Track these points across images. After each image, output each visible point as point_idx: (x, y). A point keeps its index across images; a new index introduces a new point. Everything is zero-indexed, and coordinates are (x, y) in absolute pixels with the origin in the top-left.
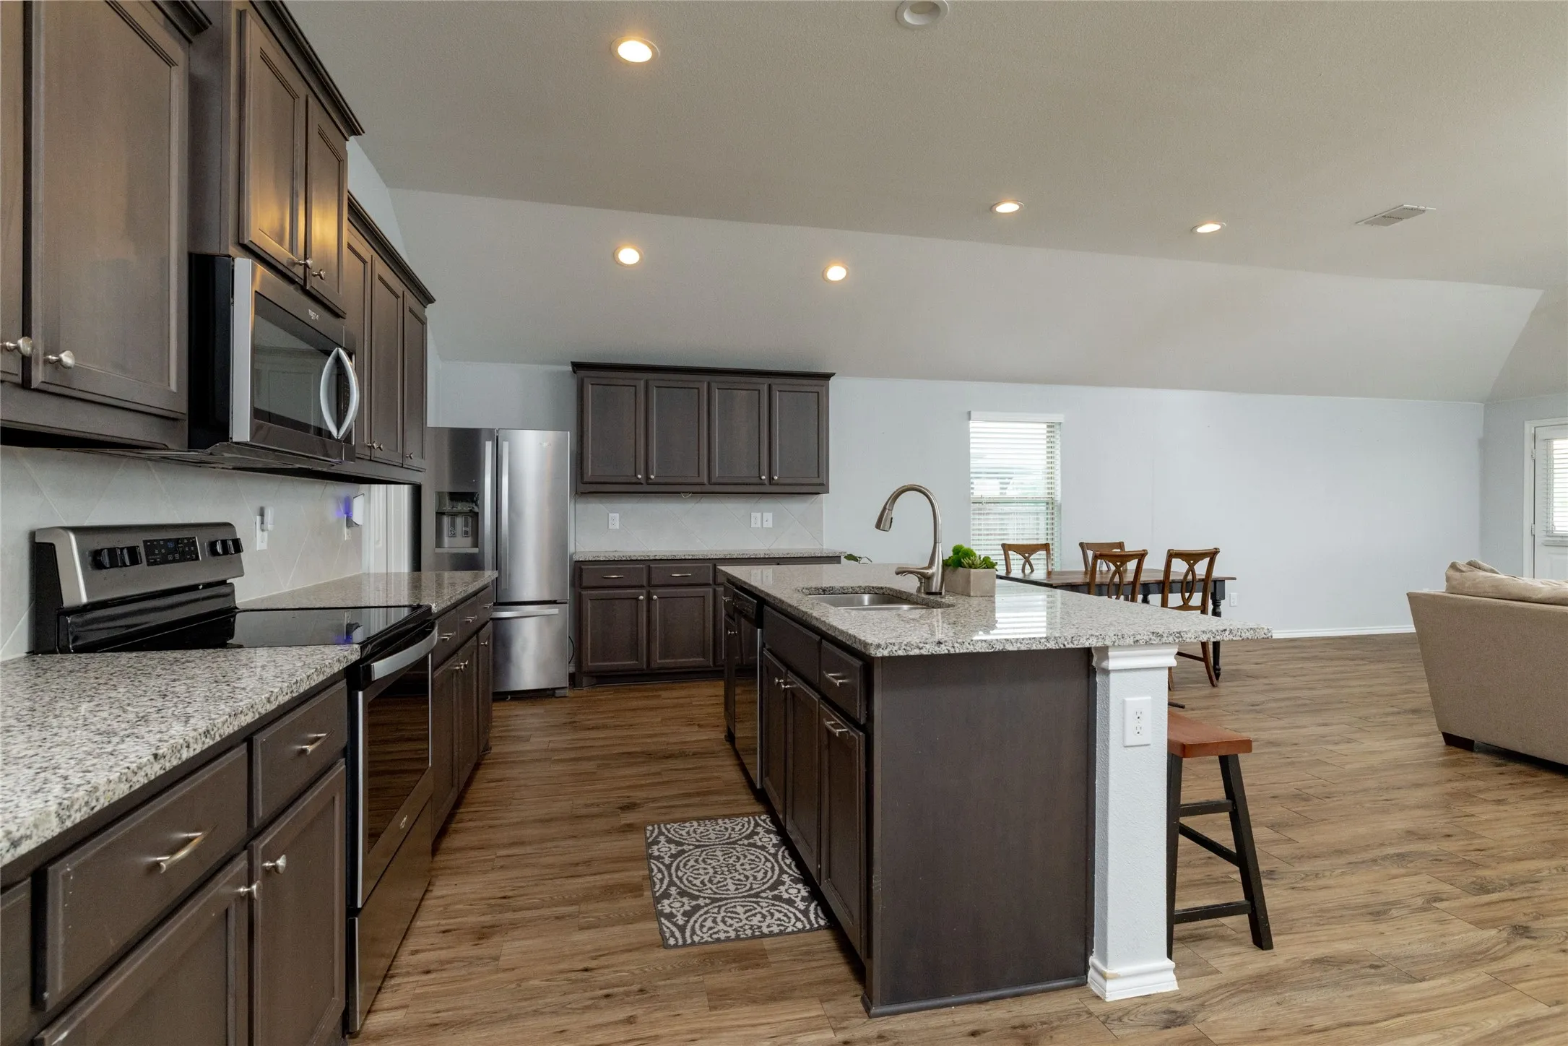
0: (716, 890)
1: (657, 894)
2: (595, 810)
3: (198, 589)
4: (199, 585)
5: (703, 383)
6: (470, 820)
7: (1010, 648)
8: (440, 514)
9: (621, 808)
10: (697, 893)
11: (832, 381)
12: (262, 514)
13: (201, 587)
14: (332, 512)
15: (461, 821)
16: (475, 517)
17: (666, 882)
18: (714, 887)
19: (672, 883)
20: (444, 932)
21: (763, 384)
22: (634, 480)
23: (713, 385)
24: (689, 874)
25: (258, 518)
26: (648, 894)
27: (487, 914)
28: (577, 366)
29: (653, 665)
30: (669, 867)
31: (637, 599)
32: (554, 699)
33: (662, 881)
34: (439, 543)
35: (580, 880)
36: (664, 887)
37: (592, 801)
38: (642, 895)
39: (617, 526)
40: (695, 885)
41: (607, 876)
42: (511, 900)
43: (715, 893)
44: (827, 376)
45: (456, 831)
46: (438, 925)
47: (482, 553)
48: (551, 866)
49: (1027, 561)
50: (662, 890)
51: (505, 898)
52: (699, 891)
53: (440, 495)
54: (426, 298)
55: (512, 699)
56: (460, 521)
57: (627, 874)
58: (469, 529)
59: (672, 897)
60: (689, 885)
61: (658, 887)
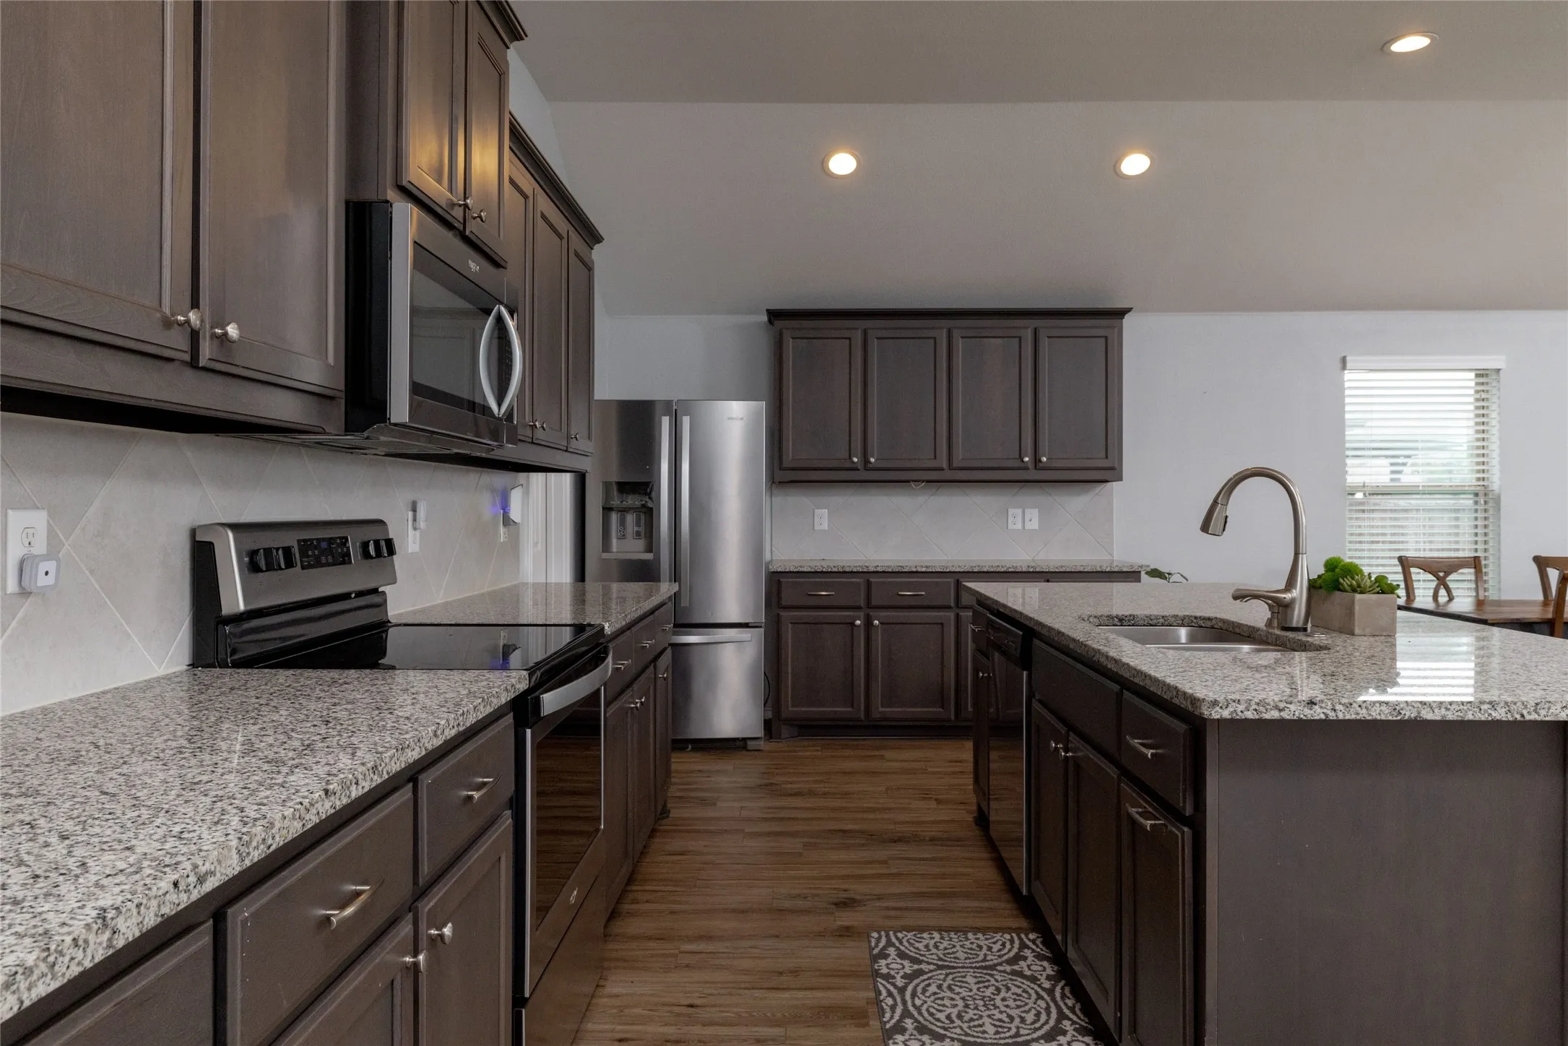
0: (969, 1031)
1: (888, 1026)
2: (800, 903)
3: (350, 598)
4: (351, 593)
5: (940, 330)
6: (647, 902)
7: (1428, 715)
8: (607, 510)
9: (836, 904)
10: (942, 1032)
11: (1127, 320)
12: (414, 510)
13: (353, 595)
14: (486, 506)
15: (635, 901)
16: (649, 514)
17: (899, 1010)
18: (965, 1026)
19: (906, 1014)
20: (620, 1040)
21: (1026, 329)
22: (848, 465)
23: (956, 333)
24: (929, 1003)
25: (410, 514)
26: (875, 1024)
27: (671, 1025)
28: (775, 315)
29: (875, 715)
30: (902, 990)
31: (853, 624)
32: (744, 752)
33: (893, 1008)
34: (606, 547)
35: (787, 995)
36: (897, 1017)
37: (797, 892)
38: (867, 1025)
39: (825, 526)
40: (938, 1020)
41: (819, 994)
42: (698, 1010)
43: (967, 1035)
44: (1121, 313)
45: (630, 914)
46: (613, 1031)
47: (657, 559)
48: (746, 972)
49: (1442, 583)
50: (893, 1021)
51: (691, 1006)
52: (945, 1029)
53: (607, 485)
54: (593, 237)
55: (694, 749)
56: (630, 518)
57: (846, 993)
58: (642, 529)
59: (908, 1033)
60: (930, 1018)
61: (888, 1015)
